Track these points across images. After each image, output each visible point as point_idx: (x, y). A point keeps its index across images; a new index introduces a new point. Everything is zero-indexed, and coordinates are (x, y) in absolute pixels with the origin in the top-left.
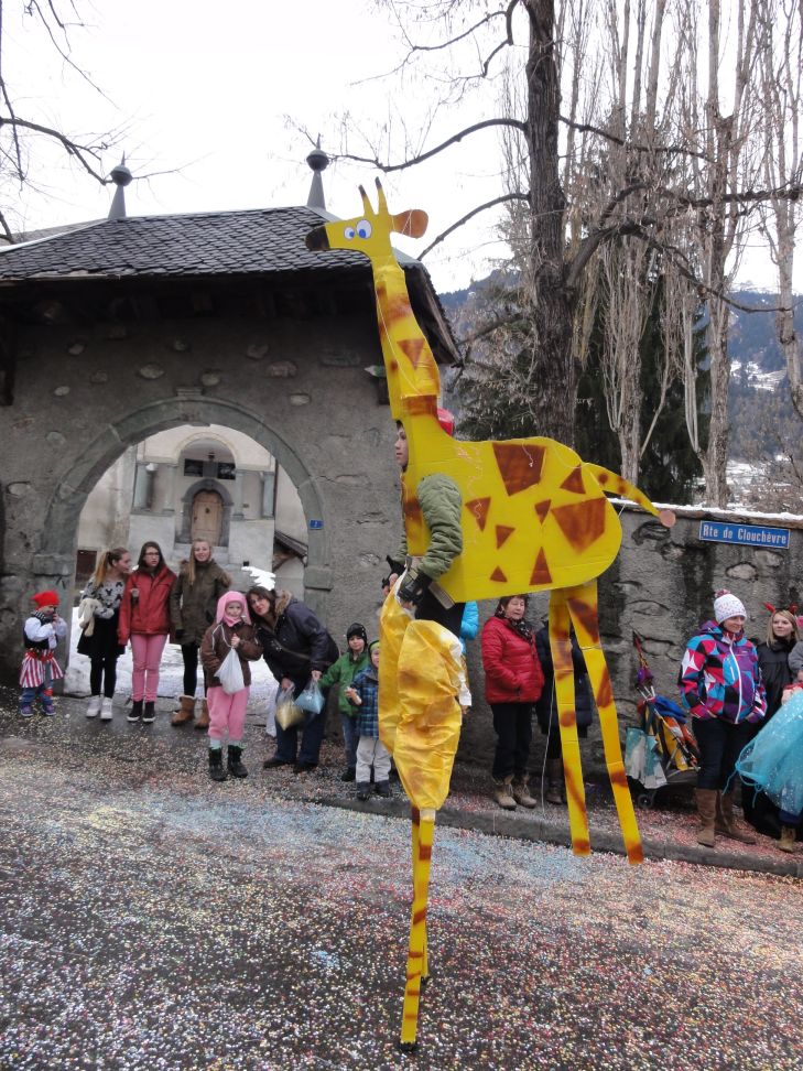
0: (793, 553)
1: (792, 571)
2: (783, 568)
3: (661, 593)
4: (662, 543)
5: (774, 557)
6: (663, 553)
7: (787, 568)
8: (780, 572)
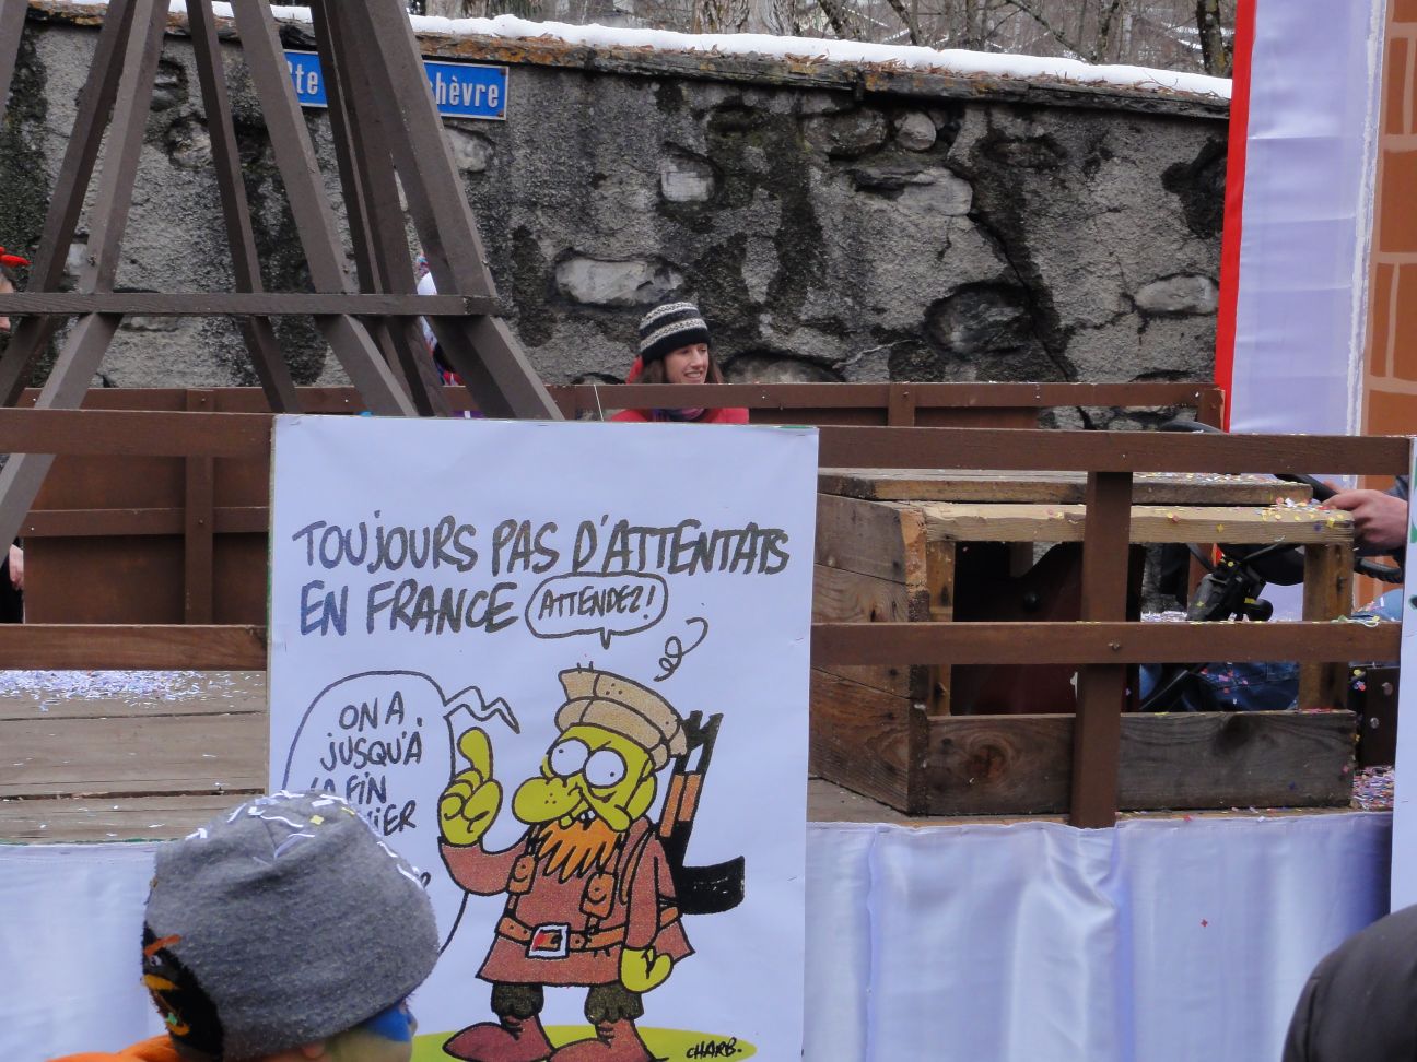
0: (518, 132)
1: (519, 183)
2: (494, 174)
3: (172, 265)
4: (165, 118)
5: (470, 145)
6: (171, 147)
7: (504, 176)
8: (485, 188)
